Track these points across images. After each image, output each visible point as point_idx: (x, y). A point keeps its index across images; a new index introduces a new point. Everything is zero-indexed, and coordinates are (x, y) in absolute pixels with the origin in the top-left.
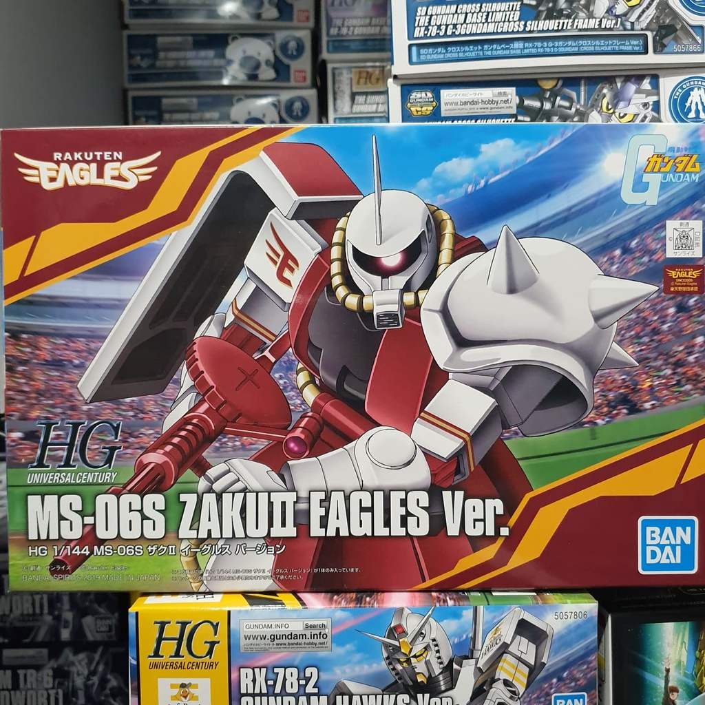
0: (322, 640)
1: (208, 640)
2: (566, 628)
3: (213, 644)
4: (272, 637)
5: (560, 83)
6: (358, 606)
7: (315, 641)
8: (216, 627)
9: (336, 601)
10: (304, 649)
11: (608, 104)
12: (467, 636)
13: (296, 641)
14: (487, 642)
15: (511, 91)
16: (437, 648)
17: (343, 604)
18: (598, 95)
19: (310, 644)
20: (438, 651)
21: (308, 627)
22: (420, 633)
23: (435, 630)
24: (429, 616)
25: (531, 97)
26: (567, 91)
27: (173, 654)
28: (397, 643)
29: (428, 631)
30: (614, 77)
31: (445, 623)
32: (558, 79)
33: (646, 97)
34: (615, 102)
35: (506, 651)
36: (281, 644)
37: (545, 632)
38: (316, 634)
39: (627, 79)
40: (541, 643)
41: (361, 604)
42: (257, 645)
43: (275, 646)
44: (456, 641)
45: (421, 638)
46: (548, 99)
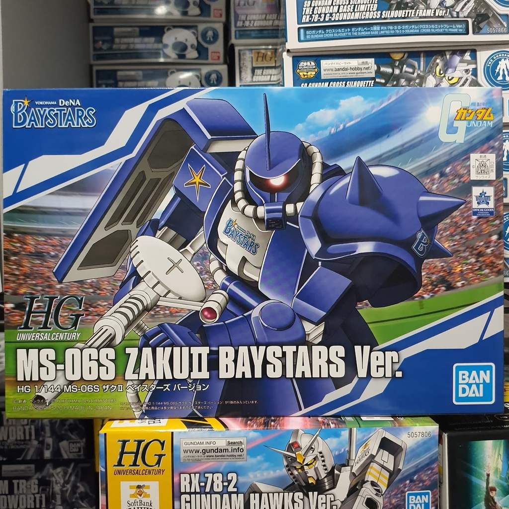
0: (240, 453)
1: (157, 454)
2: (416, 444)
3: (160, 456)
4: (204, 451)
5: (406, 55)
6: (266, 428)
7: (235, 453)
8: (163, 444)
9: (250, 425)
10: (227, 460)
11: (440, 70)
12: (345, 450)
13: (221, 454)
14: (359, 454)
15: (371, 61)
16: (323, 459)
17: (255, 427)
18: (433, 64)
19: (231, 456)
20: (323, 461)
21: (229, 443)
22: (311, 448)
23: (321, 445)
24: (317, 436)
25: (385, 65)
26: (411, 61)
27: (132, 464)
28: (294, 455)
29: (316, 446)
30: (445, 51)
31: (328, 440)
32: (405, 52)
33: (467, 65)
34: (445, 69)
35: (373, 460)
36: (210, 456)
37: (401, 446)
38: (235, 448)
39: (454, 52)
40: (397, 455)
41: (268, 427)
42: (192, 457)
43: (206, 458)
44: (337, 453)
45: (312, 452)
46: (398, 67)
